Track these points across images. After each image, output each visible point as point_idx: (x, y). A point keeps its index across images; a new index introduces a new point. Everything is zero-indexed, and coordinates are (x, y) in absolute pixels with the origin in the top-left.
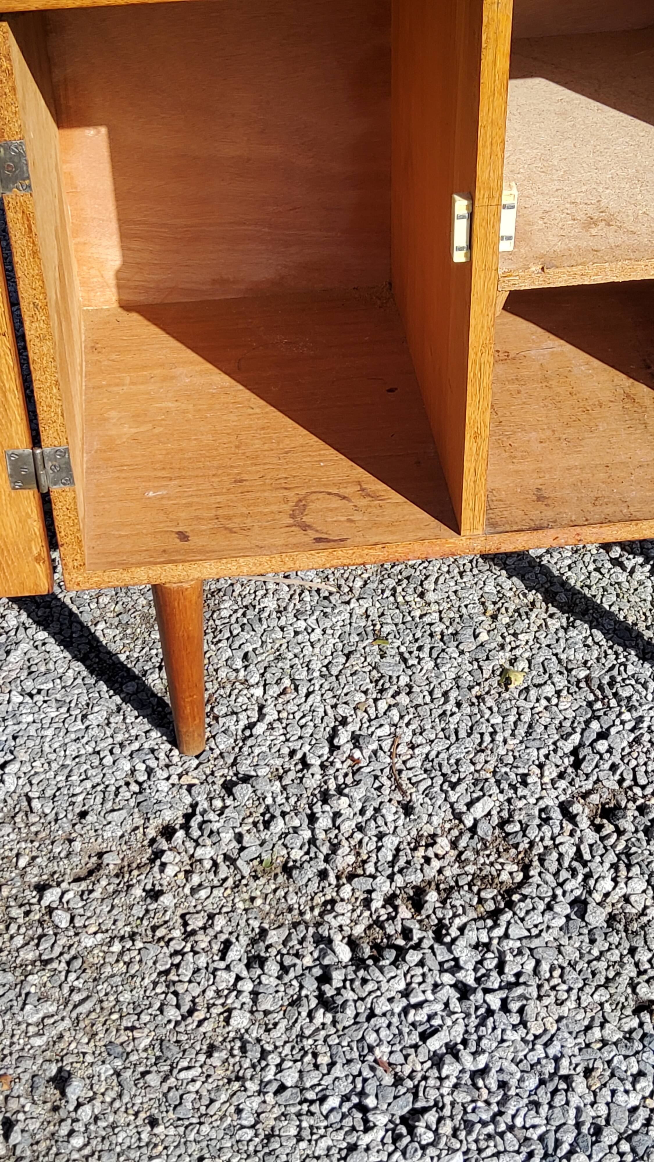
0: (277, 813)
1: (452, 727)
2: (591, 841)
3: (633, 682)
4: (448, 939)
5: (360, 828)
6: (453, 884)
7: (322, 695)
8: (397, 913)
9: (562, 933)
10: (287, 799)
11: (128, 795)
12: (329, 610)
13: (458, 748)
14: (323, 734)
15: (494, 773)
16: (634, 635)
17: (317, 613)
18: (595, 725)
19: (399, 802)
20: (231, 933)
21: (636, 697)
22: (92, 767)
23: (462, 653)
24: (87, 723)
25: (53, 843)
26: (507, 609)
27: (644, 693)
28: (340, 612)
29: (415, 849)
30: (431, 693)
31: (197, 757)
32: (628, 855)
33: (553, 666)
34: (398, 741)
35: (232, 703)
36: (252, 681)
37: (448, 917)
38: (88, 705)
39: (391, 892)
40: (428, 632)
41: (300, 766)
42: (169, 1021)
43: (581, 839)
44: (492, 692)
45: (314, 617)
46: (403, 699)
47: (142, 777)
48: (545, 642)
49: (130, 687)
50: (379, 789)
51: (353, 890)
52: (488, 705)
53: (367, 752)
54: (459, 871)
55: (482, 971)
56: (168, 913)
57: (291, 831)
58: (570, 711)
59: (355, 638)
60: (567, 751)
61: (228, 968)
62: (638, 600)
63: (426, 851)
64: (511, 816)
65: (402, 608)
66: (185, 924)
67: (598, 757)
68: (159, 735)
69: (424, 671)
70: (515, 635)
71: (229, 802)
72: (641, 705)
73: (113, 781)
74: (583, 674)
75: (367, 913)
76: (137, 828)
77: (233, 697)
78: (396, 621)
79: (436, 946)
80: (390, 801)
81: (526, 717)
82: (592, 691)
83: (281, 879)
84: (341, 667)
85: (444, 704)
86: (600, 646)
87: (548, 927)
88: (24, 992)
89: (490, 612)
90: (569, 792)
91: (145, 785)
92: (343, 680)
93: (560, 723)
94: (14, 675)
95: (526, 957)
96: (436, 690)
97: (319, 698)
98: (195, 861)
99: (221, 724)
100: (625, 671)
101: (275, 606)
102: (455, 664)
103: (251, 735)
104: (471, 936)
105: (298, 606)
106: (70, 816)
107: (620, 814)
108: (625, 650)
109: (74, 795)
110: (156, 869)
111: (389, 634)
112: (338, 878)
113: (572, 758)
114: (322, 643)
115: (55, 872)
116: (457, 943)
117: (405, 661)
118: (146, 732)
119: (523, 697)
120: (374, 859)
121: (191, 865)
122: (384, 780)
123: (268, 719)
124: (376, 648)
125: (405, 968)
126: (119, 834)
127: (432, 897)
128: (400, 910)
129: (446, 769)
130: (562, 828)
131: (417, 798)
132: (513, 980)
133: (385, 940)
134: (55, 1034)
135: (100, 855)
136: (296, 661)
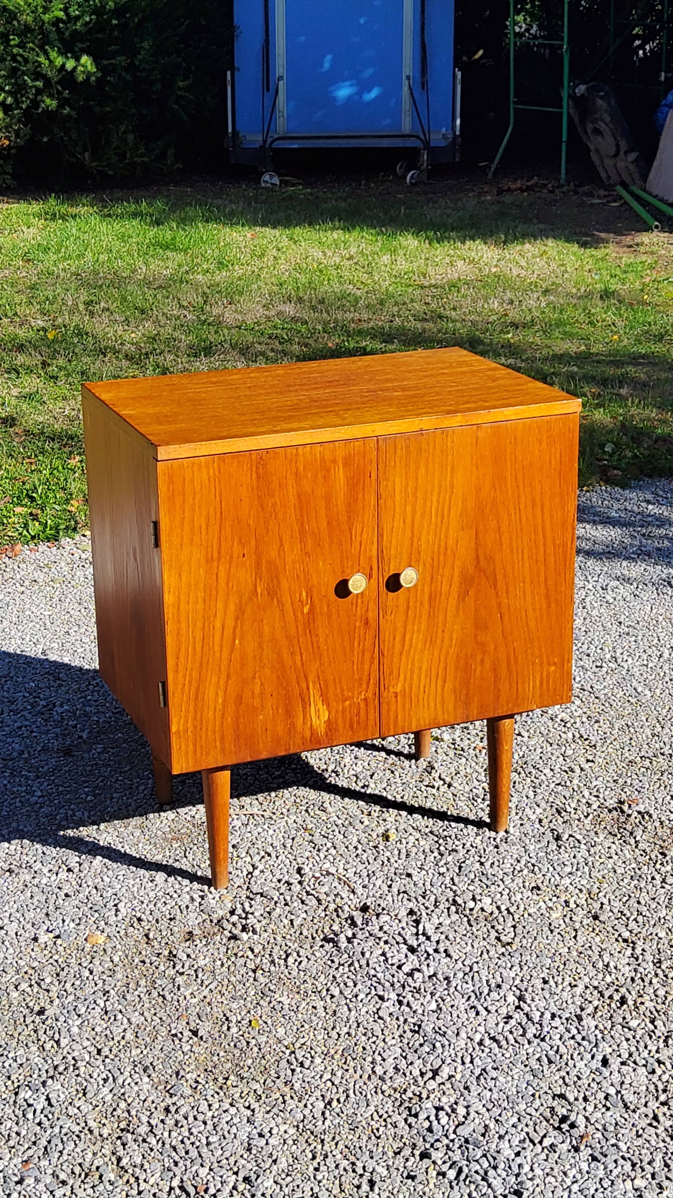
1: (365, 859)
7: (286, 856)
11: (194, 908)
13: (371, 867)
14: (293, 871)
15: (395, 873)
17: (267, 824)
19: (348, 890)
22: (168, 900)
23: (357, 830)
26: (375, 811)
28: (280, 823)
31: (226, 889)
33: (410, 830)
36: (243, 856)
38: (150, 878)
40: (334, 824)
41: (286, 885)
44: (381, 843)
45: (266, 826)
46: (333, 851)
47: (198, 900)
48: (401, 821)
52: (381, 849)
56: (241, 946)
58: (426, 845)
59: (293, 832)
62: (446, 800)
65: (315, 817)
66: (252, 950)
68: (199, 884)
69: (339, 840)
70: (385, 820)
73: (183, 903)
74: (428, 830)
76: (205, 920)
78: (314, 822)
80: (343, 890)
81: (404, 851)
82: (435, 836)
84: (291, 844)
85: (356, 851)
88: (176, 985)
89: (365, 813)
91: (202, 903)
92: (295, 849)
93: (423, 851)
94: (99, 871)
96: (349, 846)
97: (284, 857)
99: (233, 874)
102: (355, 835)
103: (253, 876)
106: (165, 920)
109: (163, 911)
111: (312, 828)
114: (276, 835)
117: (326, 837)
118: (191, 884)
119: (399, 842)
122: (337, 883)
123: (260, 869)
124: (307, 834)
131: (357, 887)
134: (201, 997)
135: (190, 933)
136: (264, 844)
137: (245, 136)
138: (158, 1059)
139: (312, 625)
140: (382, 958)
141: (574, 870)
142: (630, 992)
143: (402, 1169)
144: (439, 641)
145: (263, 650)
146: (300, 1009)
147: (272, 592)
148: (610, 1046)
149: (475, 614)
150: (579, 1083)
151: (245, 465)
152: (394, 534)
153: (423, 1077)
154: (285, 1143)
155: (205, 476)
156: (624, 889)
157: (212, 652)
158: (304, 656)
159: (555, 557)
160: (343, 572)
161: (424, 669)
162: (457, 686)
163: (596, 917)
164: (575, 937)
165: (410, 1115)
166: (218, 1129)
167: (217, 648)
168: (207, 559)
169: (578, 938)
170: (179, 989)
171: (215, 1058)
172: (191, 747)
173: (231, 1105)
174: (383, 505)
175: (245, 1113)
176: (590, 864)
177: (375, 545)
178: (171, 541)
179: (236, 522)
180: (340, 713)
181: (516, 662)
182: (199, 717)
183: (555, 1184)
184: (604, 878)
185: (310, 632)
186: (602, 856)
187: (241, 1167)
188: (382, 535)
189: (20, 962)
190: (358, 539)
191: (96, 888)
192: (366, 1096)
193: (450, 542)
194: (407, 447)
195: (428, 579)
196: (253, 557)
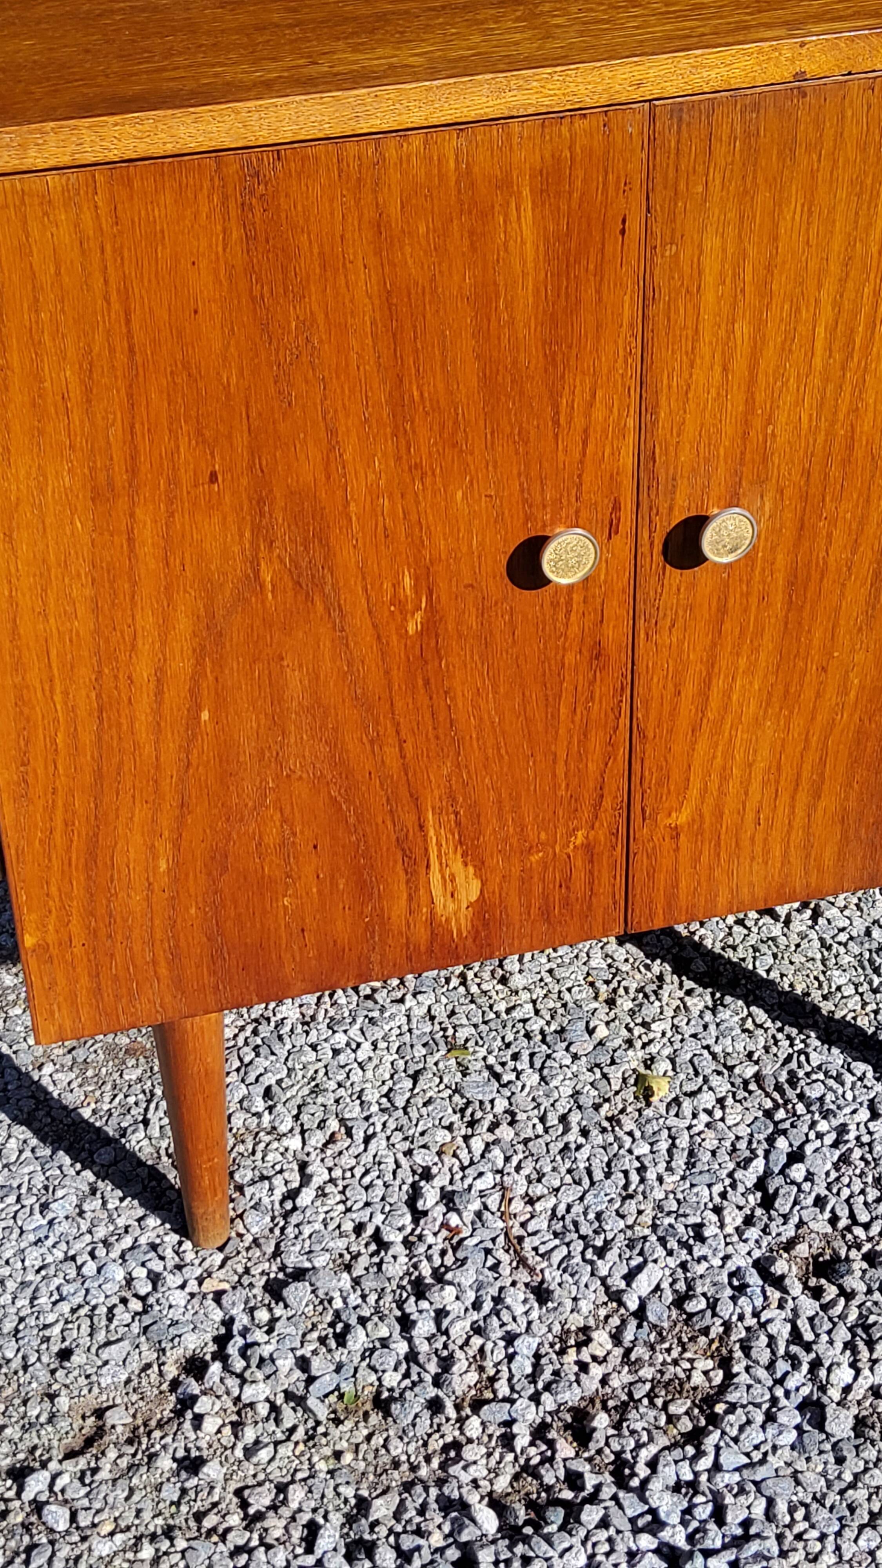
0: (353, 1321)
1: (582, 1165)
2: (811, 1313)
3: (821, 1076)
4: (635, 1483)
5: (477, 1329)
6: (625, 1398)
7: (388, 1138)
8: (554, 1452)
9: (795, 1454)
10: (364, 1297)
11: (127, 1318)
12: (375, 1014)
13: (596, 1196)
15: (654, 1227)
16: (808, 1010)
17: (360, 1020)
18: (782, 1143)
19: (527, 1285)
20: (314, 1510)
21: (830, 1097)
22: (68, 1281)
23: (575, 1057)
24: (50, 1216)
25: (25, 1402)
26: (626, 989)
27: (840, 1091)
28: (392, 1017)
29: (562, 1352)
30: (543, 1119)
31: (221, 1249)
32: (866, 1328)
33: (707, 1065)
34: (509, 1195)
35: (259, 1163)
36: (283, 1128)
37: (628, 1449)
38: (46, 1188)
39: (538, 1421)
40: (522, 1032)
41: (373, 1247)
43: (795, 1311)
44: (629, 1109)
45: (357, 1026)
46: (505, 1133)
47: (144, 1288)
48: (688, 1031)
49: (105, 1155)
50: (495, 1268)
51: (483, 1423)
52: (627, 1128)
53: (468, 1216)
54: (631, 1378)
55: (695, 1524)
56: (217, 1491)
57: (378, 1345)
58: (742, 1126)
59: (421, 1051)
60: (749, 1185)
62: (803, 959)
63: (578, 1352)
64: (690, 1287)
65: (479, 1001)
66: (244, 1505)
67: (795, 1189)
68: (159, 1222)
69: (527, 1090)
70: (645, 1025)
71: (279, 1311)
72: (839, 1108)
73: (102, 1300)
74: (750, 1071)
75: (510, 1457)
76: (148, 1366)
77: (259, 1155)
78: (475, 1020)
79: (621, 1494)
80: (514, 1284)
82: (768, 1095)
83: (375, 1418)
84: (408, 1095)
85: (563, 1134)
86: (766, 1030)
87: (775, 1448)
89: (603, 996)
90: (764, 1244)
91: (151, 1300)
92: (414, 1115)
93: (733, 1145)
95: (752, 1495)
96: (549, 1114)
97: (384, 1143)
98: (243, 1407)
99: (248, 1197)
100: (808, 1061)
101: (298, 1015)
102: (570, 1075)
103: (295, 1209)
104: (668, 1473)
105: (332, 1012)
106: (45, 1359)
107: (843, 1269)
108: (800, 1032)
109: (46, 1327)
110: (187, 1425)
111: (467, 1040)
112: (458, 1407)
113: (759, 1195)
114: (375, 1061)
115: (35, 1448)
116: (650, 1486)
117: (497, 1077)
118: (139, 1220)
119: (673, 1112)
120: (505, 1374)
121: (239, 1413)
122: (501, 1254)
123: (317, 1181)
124: (453, 1062)
125: (582, 1533)
126: (124, 1378)
127: (601, 1421)
128: (558, 1446)
129: (585, 1229)
130: (766, 1298)
131: (552, 1276)
132: (739, 1532)
133: (543, 1494)
135: (100, 1413)
136: (341, 1092)
139: (432, 666)
144: (809, 693)
145: (284, 733)
147: (308, 581)
151: (202, 197)
152: (691, 406)
155: (65, 236)
157: (128, 747)
158: (409, 747)
160: (527, 519)
161: (761, 765)
162: (852, 804)
167: (143, 734)
168: (95, 490)
172: (84, 980)
174: (661, 319)
177: (631, 439)
179: (182, 377)
180: (515, 884)
182: (101, 909)
185: (427, 682)
188: (655, 411)
190: (579, 422)
194: (747, 134)
195: (789, 533)
196: (244, 481)
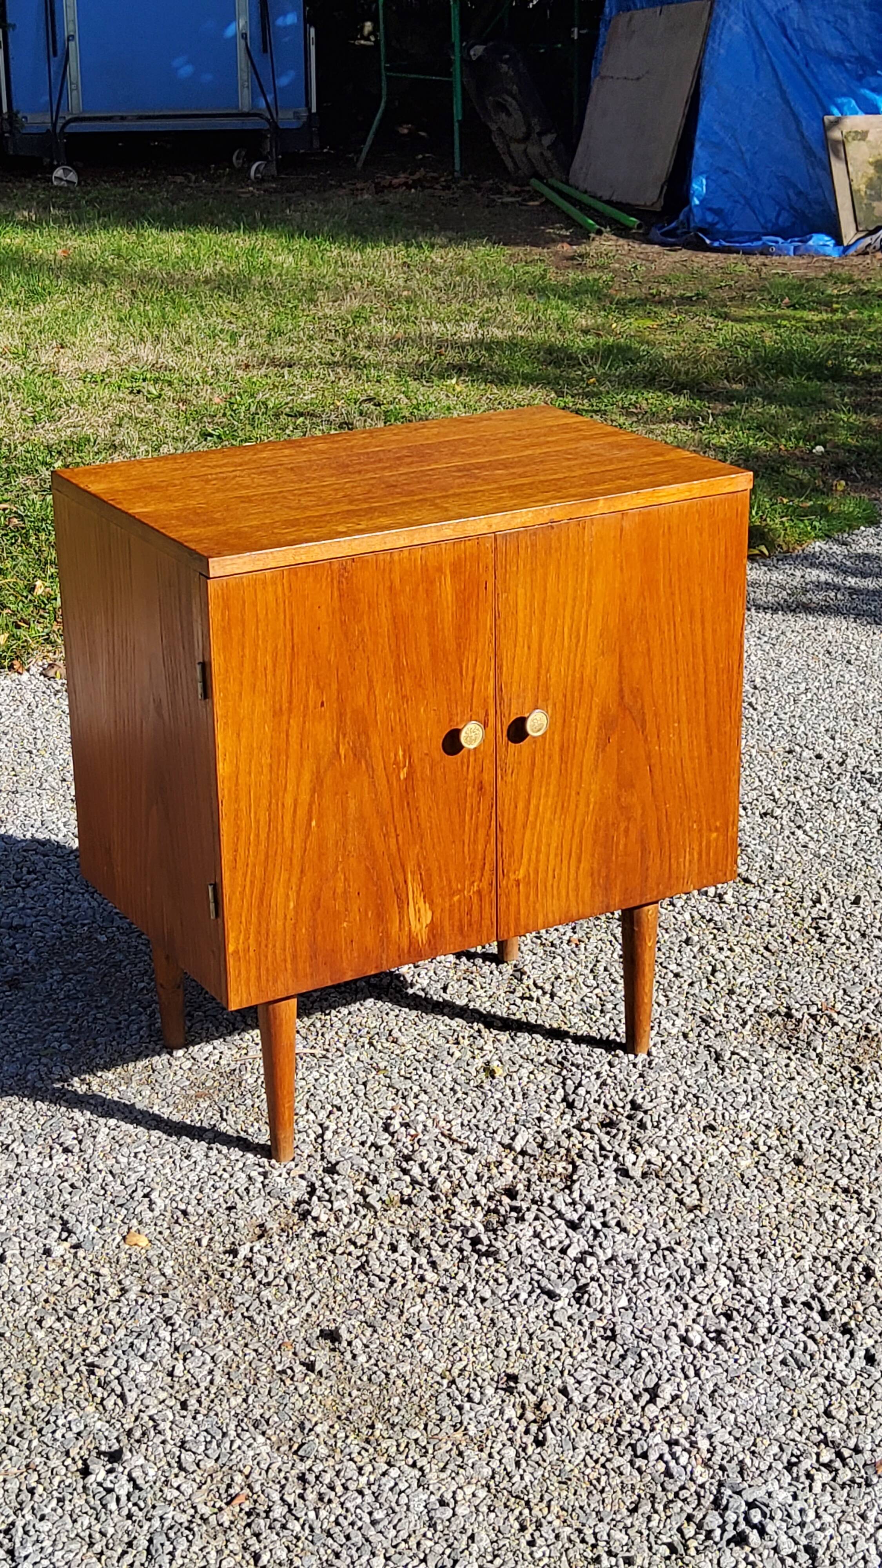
0: (377, 1175)
1: (469, 1105)
2: (607, 1139)
3: (580, 1056)
4: (546, 1204)
5: (442, 1168)
6: (527, 1181)
7: (362, 1108)
8: (501, 1202)
9: (618, 1186)
10: (378, 1166)
11: (257, 1190)
12: (330, 1063)
13: (482, 1115)
14: (378, 1129)
15: (517, 1121)
16: (562, 1033)
18: (569, 1083)
19: (461, 1149)
20: (391, 1240)
21: (587, 1063)
22: (217, 1182)
23: (448, 1066)
24: (193, 1160)
25: (219, 1227)
26: (463, 1037)
27: (592, 1060)
28: (340, 1063)
29: (489, 1170)
30: (441, 1090)
31: (292, 1160)
32: (637, 1141)
33: (519, 1060)
34: (436, 1120)
37: (537, 1195)
38: (184, 1151)
39: (488, 1194)
40: (414, 1060)
41: (374, 1149)
42: (380, 1291)
43: (599, 1140)
44: (485, 1081)
46: (423, 1097)
47: (260, 1179)
48: (503, 1049)
49: (209, 1135)
50: (442, 1146)
51: (461, 1200)
52: (487, 1089)
53: (419, 1130)
54: (527, 1175)
56: (337, 1241)
57: (394, 1181)
58: (546, 1080)
59: (362, 1074)
60: (559, 1100)
61: (403, 1255)
62: (552, 1014)
63: (498, 1169)
64: (544, 1139)
65: (384, 1051)
66: (354, 1242)
67: (583, 1098)
68: (253, 1155)
69: (427, 1081)
70: (479, 1049)
71: (336, 1177)
72: (593, 1066)
73: (239, 1186)
74: (542, 1059)
75: (479, 1208)
76: (277, 1206)
78: (386, 1059)
79: (541, 1209)
80: (454, 1150)
81: (518, 1090)
82: (555, 1067)
83: (405, 1207)
84: (364, 1091)
85: (454, 1095)
86: (544, 1043)
87: (607, 1186)
88: (264, 1301)
89: (452, 1041)
90: (575, 1119)
91: (266, 1182)
92: (371, 1098)
93: (544, 1087)
94: (108, 1148)
95: (603, 1201)
96: (444, 1088)
97: (360, 1110)
100: (571, 1051)
102: (448, 1073)
103: (324, 1141)
104: (560, 1200)
105: (306, 1065)
106: (221, 1211)
107: (617, 1123)
108: (562, 1042)
109: (214, 1200)
110: (310, 1221)
111: (385, 1067)
112: (446, 1196)
113: (565, 1103)
114: (339, 1081)
115: (234, 1242)
116: (553, 1205)
117: (409, 1078)
118: (242, 1156)
119: (508, 1078)
120: (464, 1181)
121: (335, 1214)
122: (443, 1141)
123: (330, 1130)
124: (381, 1076)
125: (527, 1224)
126: (267, 1211)
128: (502, 1200)
129: (481, 1127)
130: (583, 1136)
131: (473, 1144)
134: (303, 1315)
135: (261, 1226)
136: (327, 1094)
137: (26, 118)
138: (269, 1409)
139: (411, 795)
140: (536, 1241)
141: (750, 1100)
142: (872, 1261)
143: (646, 1532)
144: (572, 807)
145: (347, 832)
146: (444, 1320)
147: (359, 754)
148: (870, 1337)
149: (618, 768)
150: (846, 1390)
151: (324, 579)
152: (516, 665)
153: (638, 1402)
154: (477, 1511)
155: (271, 598)
156: (823, 1121)
157: (280, 841)
159: (719, 685)
160: (451, 720)
161: (554, 845)
162: (595, 866)
163: (798, 1162)
164: (780, 1191)
165: (636, 1456)
166: (382, 1500)
167: (287, 834)
168: (274, 712)
169: (784, 1192)
170: (270, 1307)
171: (347, 1400)
172: (253, 972)
173: (389, 1463)
174: (502, 626)
175: (412, 1474)
176: (768, 1089)
177: (492, 682)
178: (226, 689)
179: (312, 658)
180: (447, 913)
181: (669, 829)
182: (263, 931)
183: (854, 1533)
184: (792, 1107)
185: (408, 804)
186: (781, 1078)
187: (427, 1551)
188: (501, 668)
189: (33, 1286)
190: (471, 674)
191: (111, 1172)
192: (569, 1434)
193: (588, 671)
194: (532, 545)
195: (559, 724)
196: (335, 706)
